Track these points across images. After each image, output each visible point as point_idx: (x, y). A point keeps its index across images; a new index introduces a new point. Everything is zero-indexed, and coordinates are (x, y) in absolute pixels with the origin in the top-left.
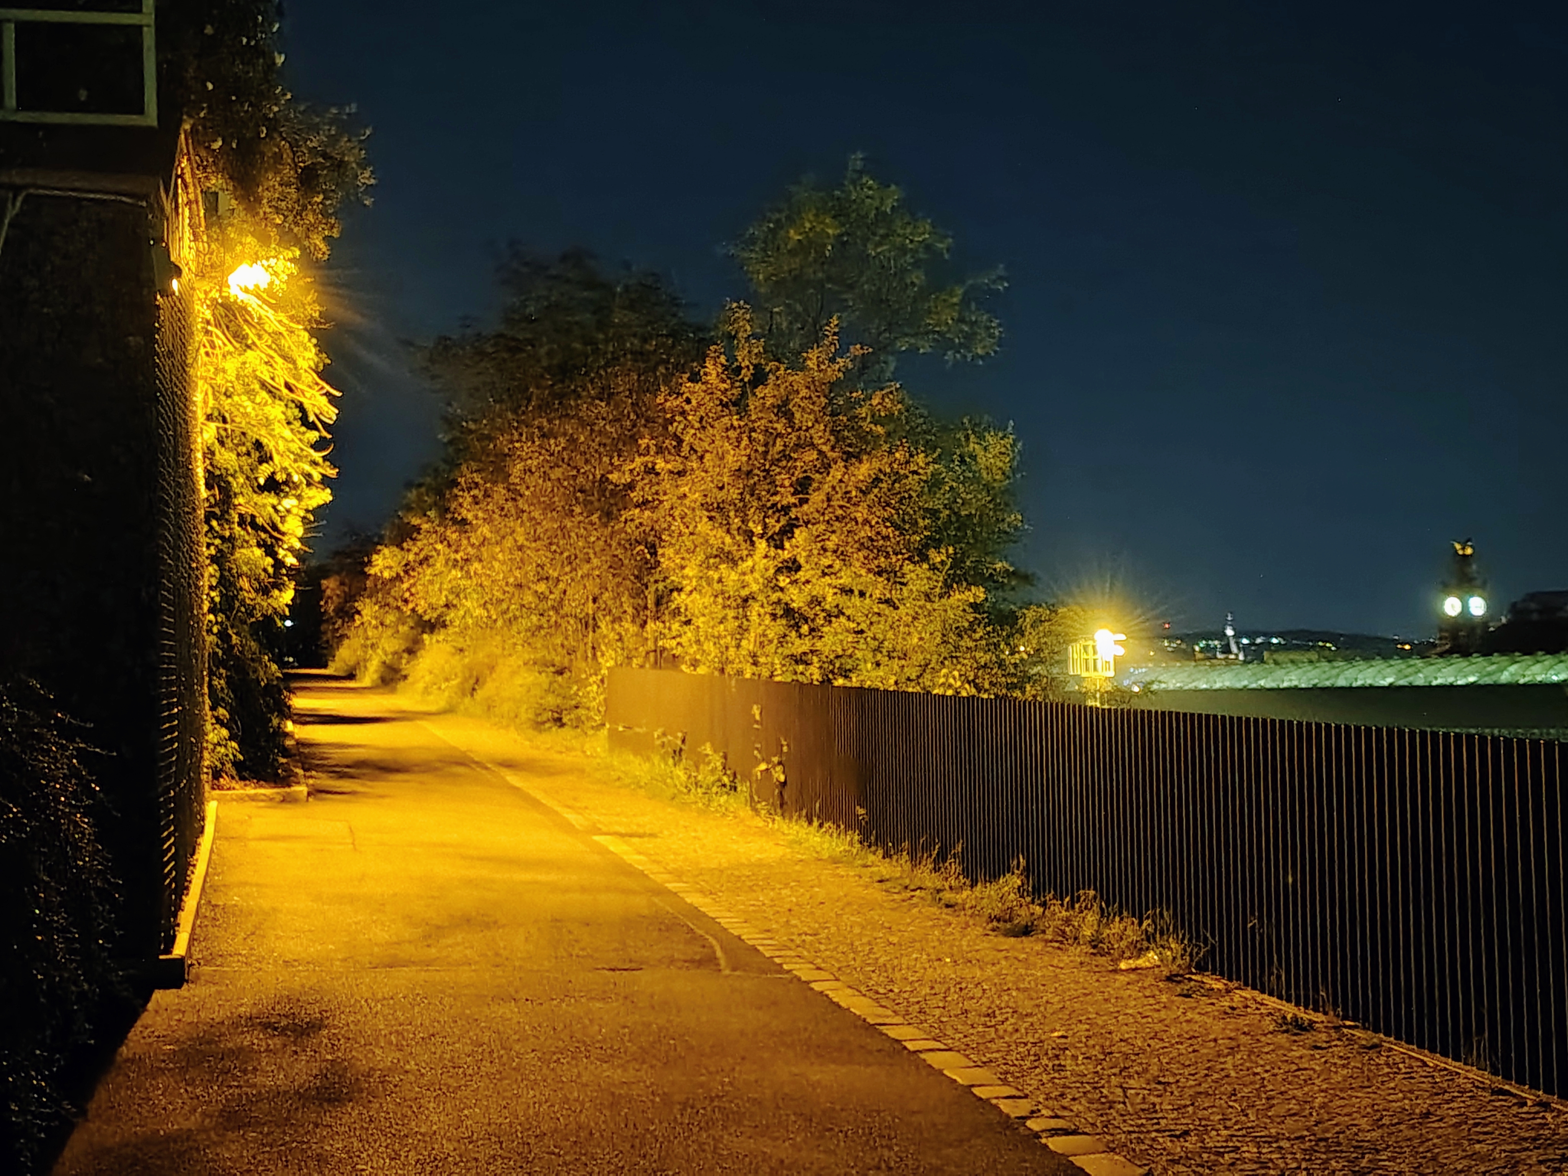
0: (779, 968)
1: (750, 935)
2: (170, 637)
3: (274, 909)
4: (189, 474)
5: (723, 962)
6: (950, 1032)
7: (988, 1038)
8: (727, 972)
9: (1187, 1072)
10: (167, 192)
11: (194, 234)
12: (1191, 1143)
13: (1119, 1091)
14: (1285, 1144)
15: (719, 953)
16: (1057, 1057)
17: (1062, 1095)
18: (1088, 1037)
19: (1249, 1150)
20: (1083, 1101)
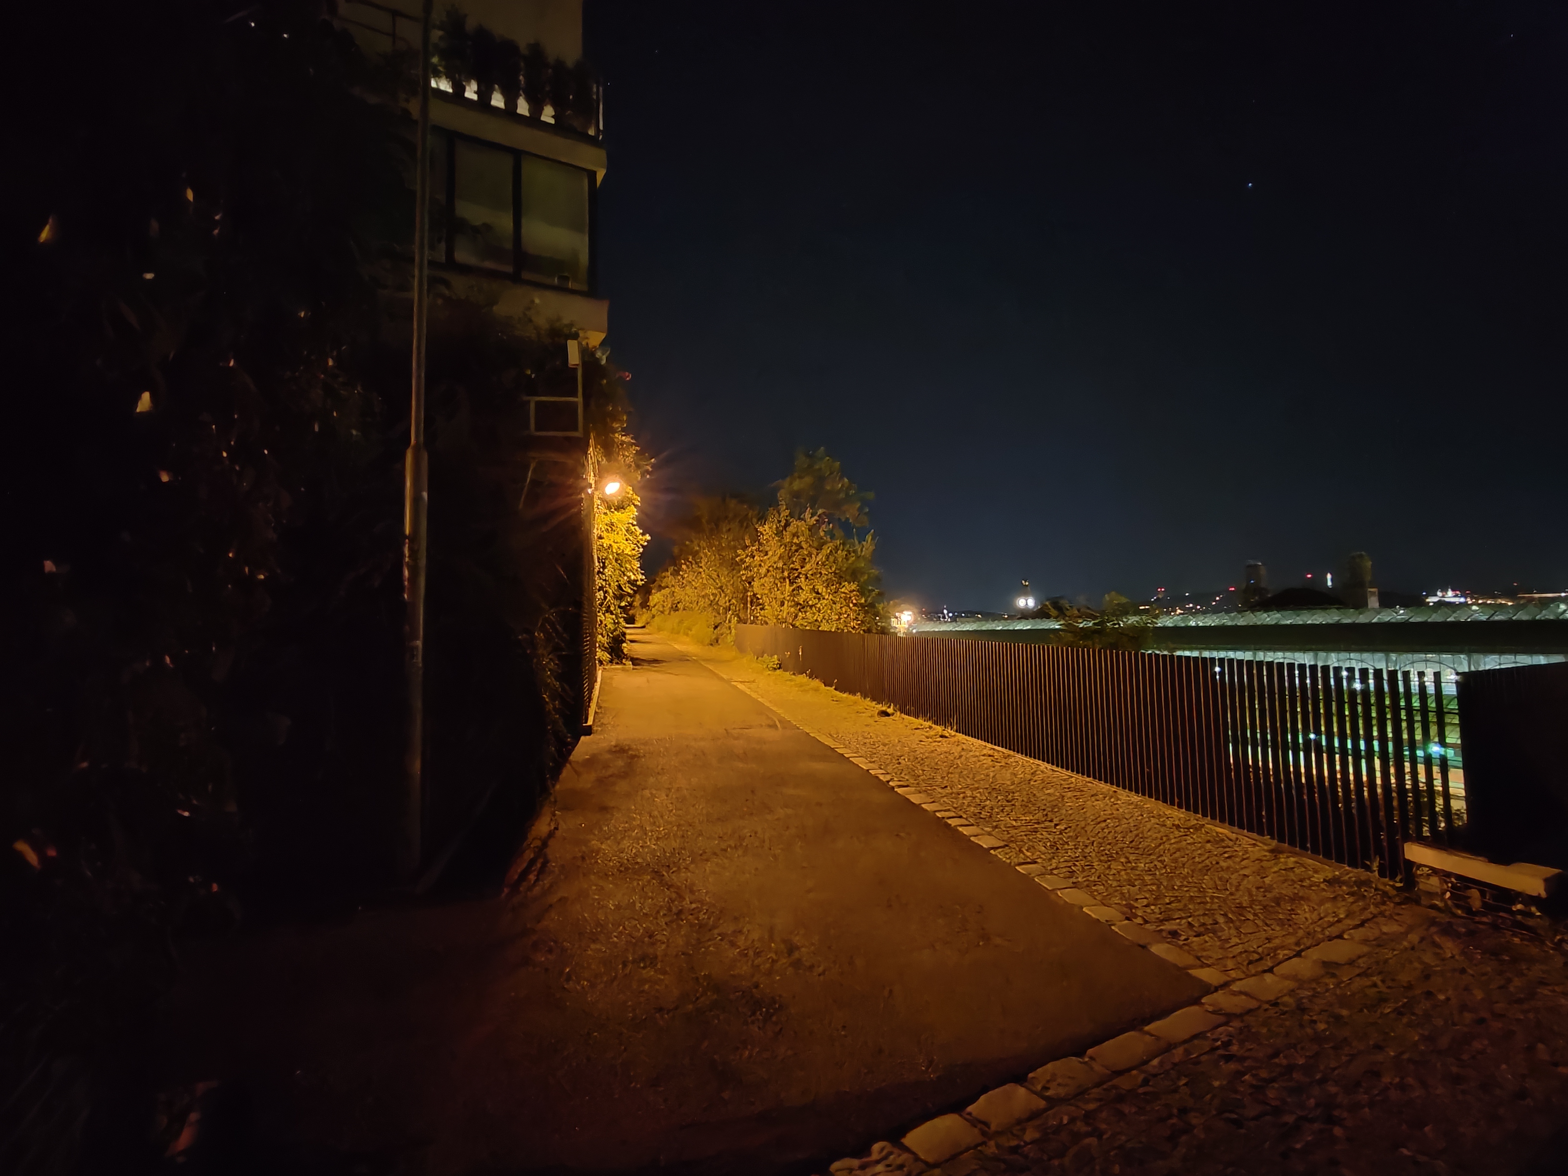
0: (798, 728)
1: (788, 718)
2: (586, 613)
3: (622, 708)
5: (779, 726)
6: (860, 751)
7: (874, 753)
8: (780, 729)
9: (944, 764)
10: (585, 458)
12: (948, 790)
13: (920, 771)
14: (981, 790)
15: (777, 723)
16: (898, 760)
17: (901, 773)
18: (909, 752)
19: (969, 793)
20: (909, 775)
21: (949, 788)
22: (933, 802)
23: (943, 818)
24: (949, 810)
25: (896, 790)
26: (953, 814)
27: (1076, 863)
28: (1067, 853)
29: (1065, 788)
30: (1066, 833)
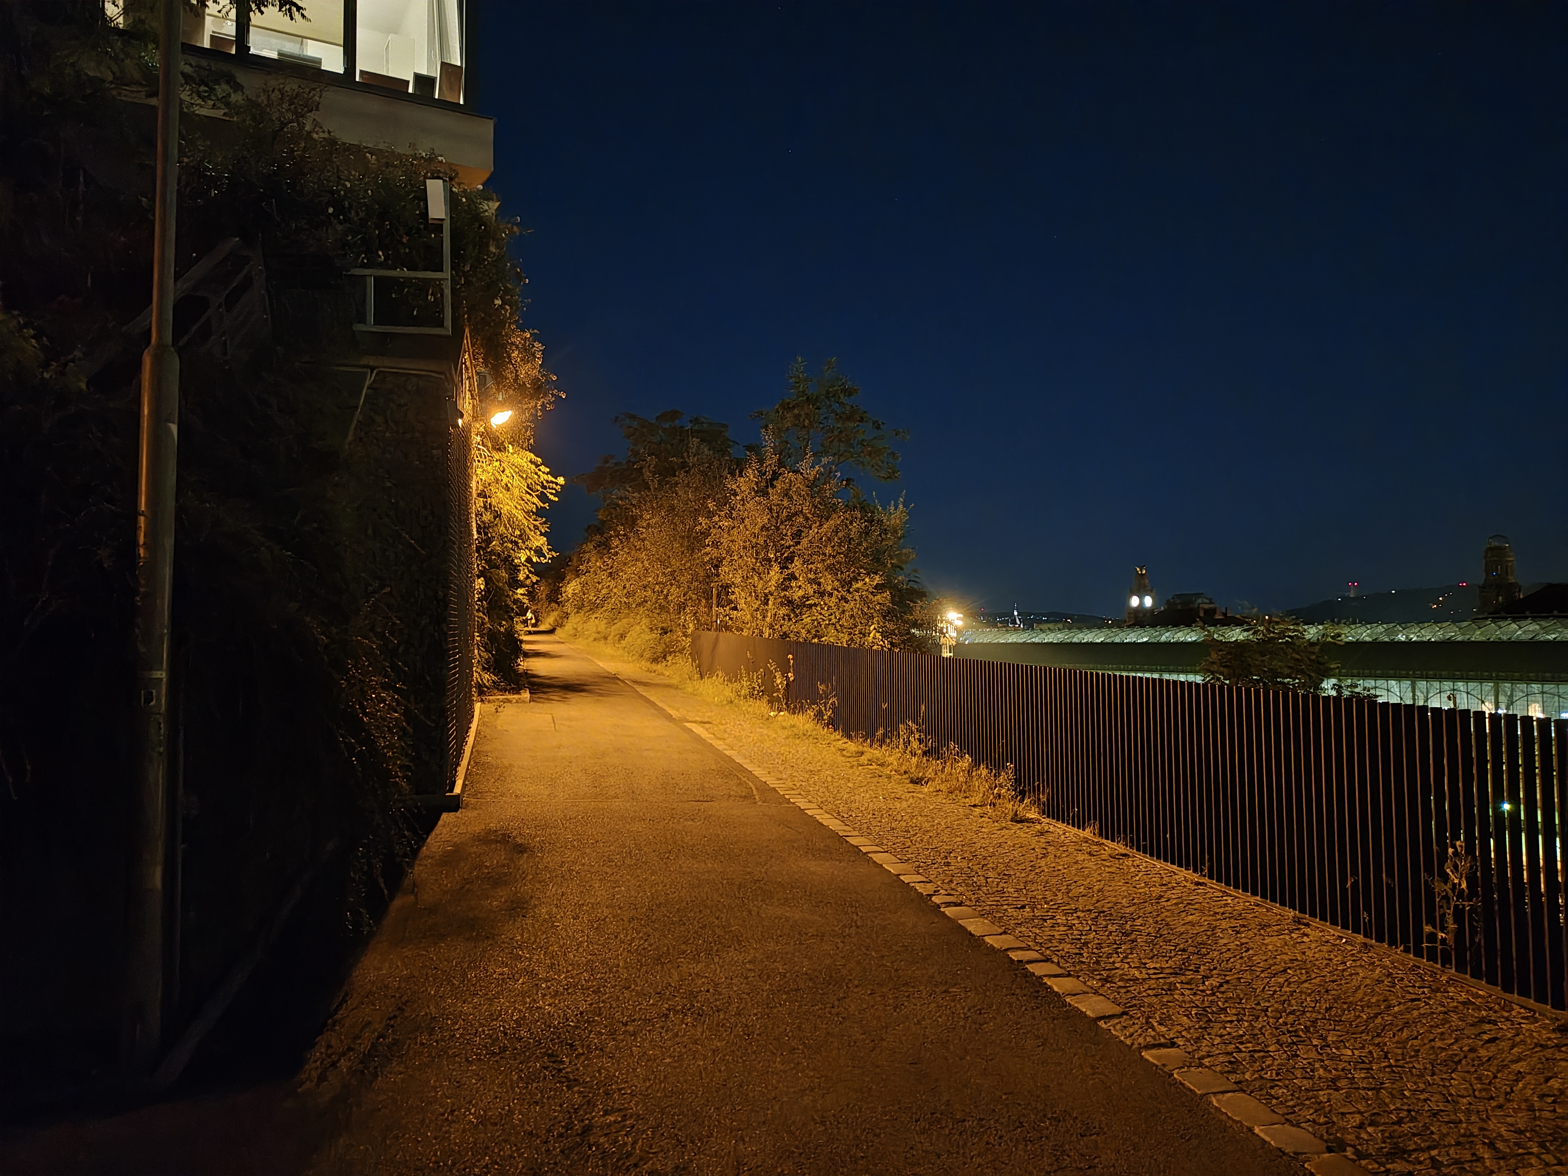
0: (788, 801)
1: (772, 784)
2: (455, 616)
3: (510, 765)
4: (469, 526)
5: (757, 797)
6: (885, 842)
7: (907, 845)
8: (760, 803)
9: (1020, 867)
10: (456, 370)
11: (472, 395)
12: (1025, 911)
13: (982, 878)
15: (755, 792)
16: (946, 857)
17: (951, 881)
18: (963, 845)
19: (1061, 919)
20: (963, 885)
21: (1027, 909)
22: (1005, 933)
23: (1020, 961)
24: (1028, 949)
25: (942, 909)
26: (1034, 955)
27: (1241, 1047)
28: (1225, 1028)
29: (1217, 913)
30: (1223, 993)
